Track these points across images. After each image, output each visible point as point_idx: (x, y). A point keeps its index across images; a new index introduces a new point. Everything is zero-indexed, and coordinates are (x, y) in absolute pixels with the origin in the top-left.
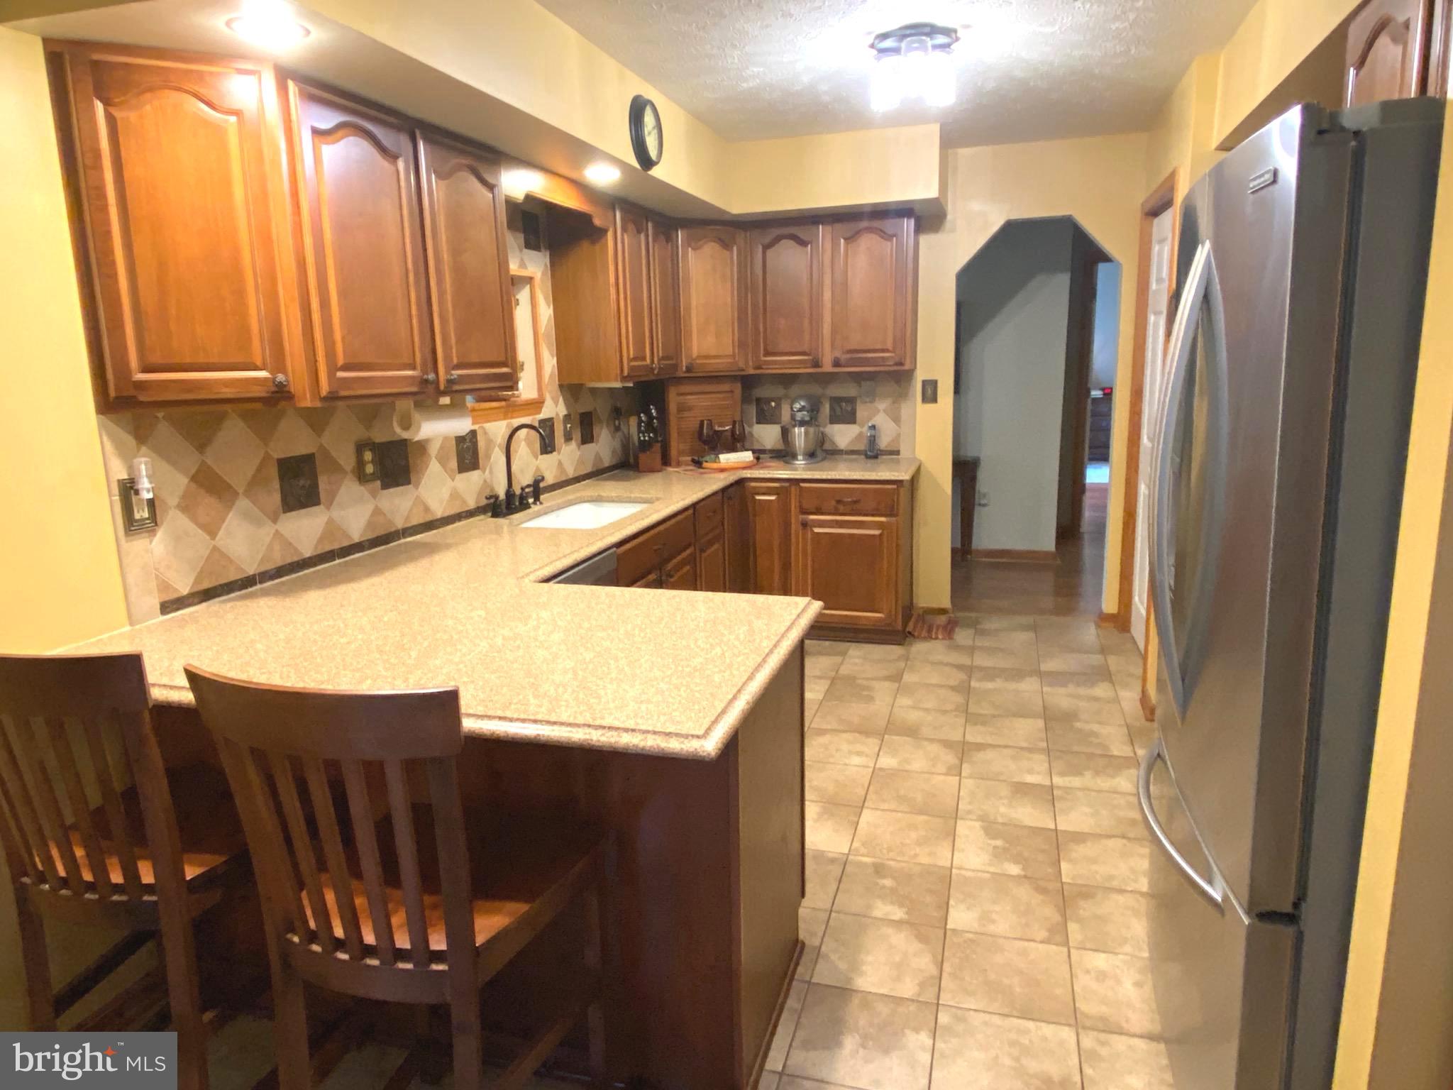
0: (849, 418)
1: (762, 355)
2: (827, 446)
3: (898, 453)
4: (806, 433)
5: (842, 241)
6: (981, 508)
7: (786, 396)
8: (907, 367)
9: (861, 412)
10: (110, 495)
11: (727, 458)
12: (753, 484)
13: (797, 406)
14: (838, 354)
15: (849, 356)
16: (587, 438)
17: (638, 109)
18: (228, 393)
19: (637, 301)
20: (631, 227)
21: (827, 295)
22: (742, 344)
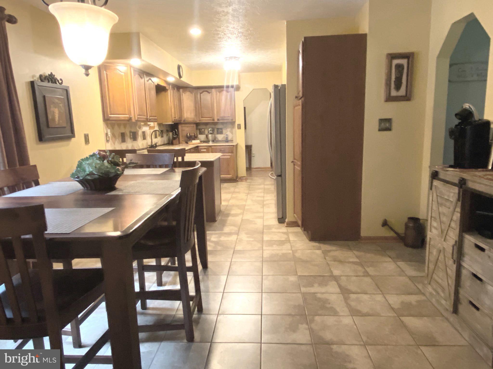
0: (221, 133)
1: (201, 117)
2: (216, 140)
3: (233, 141)
4: (212, 136)
5: (218, 93)
6: (253, 157)
7: (206, 128)
8: (234, 121)
9: (224, 131)
10: (104, 135)
11: (194, 142)
12: (201, 147)
13: (209, 130)
14: (218, 118)
15: (221, 118)
16: (162, 137)
17: (179, 67)
18: (123, 119)
19: (174, 104)
20: (173, 89)
21: (215, 105)
22: (196, 115)
